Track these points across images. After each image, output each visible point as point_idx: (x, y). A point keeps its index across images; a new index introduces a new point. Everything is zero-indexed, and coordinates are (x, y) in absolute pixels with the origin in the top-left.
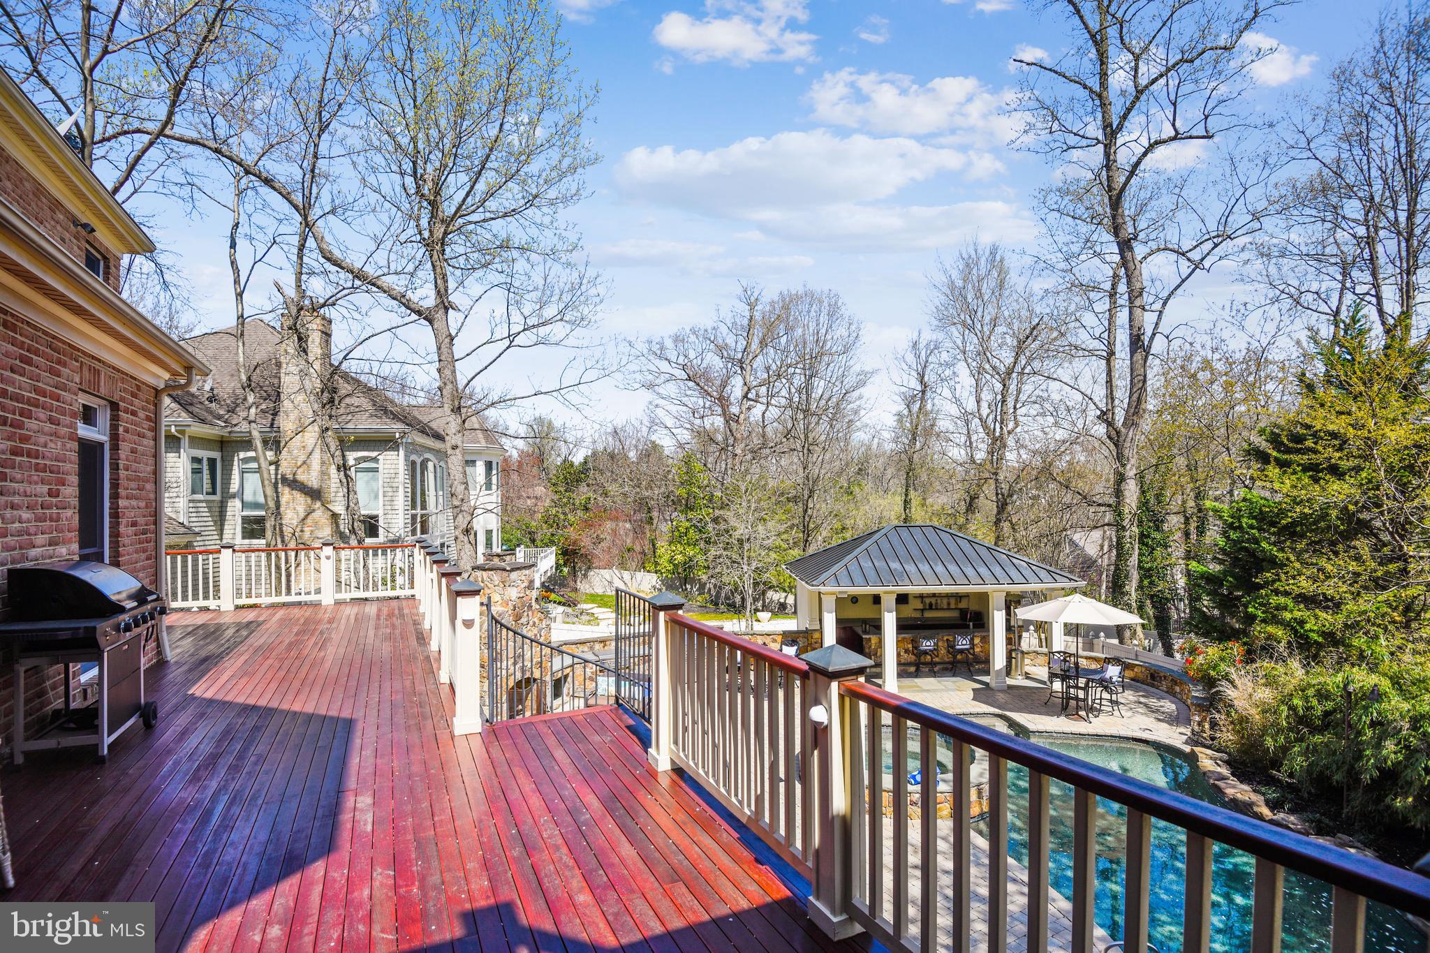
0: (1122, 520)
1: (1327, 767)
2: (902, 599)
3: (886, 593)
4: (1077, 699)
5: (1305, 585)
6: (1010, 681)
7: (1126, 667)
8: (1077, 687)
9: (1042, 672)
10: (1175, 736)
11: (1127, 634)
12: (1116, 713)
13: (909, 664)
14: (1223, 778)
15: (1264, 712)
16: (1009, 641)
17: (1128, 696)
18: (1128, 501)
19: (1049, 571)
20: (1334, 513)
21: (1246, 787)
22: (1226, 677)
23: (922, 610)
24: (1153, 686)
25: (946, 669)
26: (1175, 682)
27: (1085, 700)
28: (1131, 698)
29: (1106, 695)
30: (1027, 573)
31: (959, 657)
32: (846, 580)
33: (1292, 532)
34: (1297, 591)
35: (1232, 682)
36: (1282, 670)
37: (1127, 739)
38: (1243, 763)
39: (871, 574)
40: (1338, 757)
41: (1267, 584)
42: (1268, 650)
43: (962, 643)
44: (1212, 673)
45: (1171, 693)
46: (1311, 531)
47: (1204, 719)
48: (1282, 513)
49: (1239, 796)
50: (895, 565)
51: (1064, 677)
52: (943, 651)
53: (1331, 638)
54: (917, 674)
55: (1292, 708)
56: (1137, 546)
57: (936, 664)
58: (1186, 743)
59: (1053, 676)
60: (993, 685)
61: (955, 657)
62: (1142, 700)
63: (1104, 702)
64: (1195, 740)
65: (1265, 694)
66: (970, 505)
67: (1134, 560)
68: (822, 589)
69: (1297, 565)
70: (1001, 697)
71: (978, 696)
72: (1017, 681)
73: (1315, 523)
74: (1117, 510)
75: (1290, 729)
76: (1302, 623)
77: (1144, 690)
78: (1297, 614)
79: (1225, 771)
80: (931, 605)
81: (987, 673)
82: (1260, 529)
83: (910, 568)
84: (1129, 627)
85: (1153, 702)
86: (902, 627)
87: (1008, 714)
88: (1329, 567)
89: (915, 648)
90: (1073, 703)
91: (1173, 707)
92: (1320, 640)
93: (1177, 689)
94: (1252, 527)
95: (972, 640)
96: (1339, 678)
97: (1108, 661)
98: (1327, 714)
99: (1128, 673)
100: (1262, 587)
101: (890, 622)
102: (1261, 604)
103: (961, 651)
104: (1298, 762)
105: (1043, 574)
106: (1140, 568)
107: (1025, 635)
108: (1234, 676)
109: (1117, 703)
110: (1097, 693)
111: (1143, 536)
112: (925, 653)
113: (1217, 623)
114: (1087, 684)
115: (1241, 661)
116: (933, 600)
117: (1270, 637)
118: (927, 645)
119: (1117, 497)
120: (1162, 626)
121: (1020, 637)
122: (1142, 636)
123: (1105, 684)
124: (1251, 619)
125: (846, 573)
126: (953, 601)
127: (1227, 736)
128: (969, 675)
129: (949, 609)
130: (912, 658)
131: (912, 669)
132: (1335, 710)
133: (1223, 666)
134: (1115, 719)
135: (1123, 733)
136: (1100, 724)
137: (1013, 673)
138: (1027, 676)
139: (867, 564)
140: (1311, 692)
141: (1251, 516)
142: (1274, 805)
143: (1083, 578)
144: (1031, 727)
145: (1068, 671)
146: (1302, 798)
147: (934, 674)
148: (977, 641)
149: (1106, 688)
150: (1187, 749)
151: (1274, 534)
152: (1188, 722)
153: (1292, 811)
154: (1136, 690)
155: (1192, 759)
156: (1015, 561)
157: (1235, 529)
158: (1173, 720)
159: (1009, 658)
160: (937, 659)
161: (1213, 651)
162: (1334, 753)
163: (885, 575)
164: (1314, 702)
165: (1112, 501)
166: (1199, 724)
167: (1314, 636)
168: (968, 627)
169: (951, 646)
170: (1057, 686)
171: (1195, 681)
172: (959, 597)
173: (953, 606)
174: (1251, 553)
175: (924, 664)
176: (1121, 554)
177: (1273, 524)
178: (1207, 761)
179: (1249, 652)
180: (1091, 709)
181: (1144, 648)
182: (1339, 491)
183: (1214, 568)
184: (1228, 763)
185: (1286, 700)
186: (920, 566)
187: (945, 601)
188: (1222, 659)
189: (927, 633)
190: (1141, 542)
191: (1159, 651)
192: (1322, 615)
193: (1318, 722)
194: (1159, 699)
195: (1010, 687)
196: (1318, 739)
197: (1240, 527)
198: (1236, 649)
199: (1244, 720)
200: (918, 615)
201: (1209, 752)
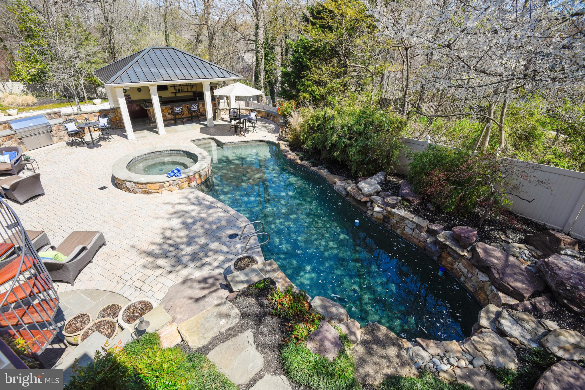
0: (258, 48)
1: (317, 144)
2: (161, 88)
3: (151, 85)
4: (240, 127)
5: (316, 77)
6: (215, 123)
7: (259, 112)
8: (240, 123)
9: (227, 117)
10: (273, 138)
11: (260, 99)
12: (255, 131)
13: (171, 120)
14: (287, 151)
15: (301, 126)
16: (214, 105)
17: (259, 124)
18: (260, 38)
19: (227, 72)
20: (328, 47)
21: (294, 154)
22: (290, 115)
23: (175, 93)
24: (268, 119)
25: (188, 120)
26: (275, 117)
27: (243, 128)
28: (260, 124)
29: (250, 125)
30: (218, 72)
31: (194, 114)
32: (127, 80)
33: (314, 54)
34: (314, 79)
35: (292, 116)
36: (307, 110)
37: (258, 141)
38: (294, 145)
39: (141, 75)
40: (320, 140)
41: (305, 76)
42: (303, 103)
43: (194, 108)
44: (286, 113)
45: (274, 121)
46: (320, 54)
47: (283, 131)
48: (311, 46)
49: (292, 157)
50: (154, 70)
51: (235, 120)
52: (187, 112)
53: (323, 97)
54: (175, 124)
55: (309, 124)
56: (263, 60)
57: (183, 118)
58: (277, 140)
59: (231, 119)
60: (208, 125)
61: (192, 114)
62: (264, 125)
63: (250, 128)
64: (280, 139)
65: (301, 120)
66: (198, 38)
67: (262, 66)
68: (113, 85)
69: (314, 69)
70: (212, 130)
71: (202, 131)
72: (219, 122)
73: (322, 51)
74: (256, 42)
75: (307, 132)
76: (314, 91)
77: (265, 121)
78: (313, 88)
79: (288, 149)
80: (179, 90)
81: (206, 120)
82: (304, 53)
83: (162, 71)
84: (261, 96)
85: (267, 125)
86: (163, 102)
87: (214, 137)
88: (324, 70)
89: (173, 112)
90: (239, 129)
91: (274, 126)
92: (319, 98)
93: (275, 119)
94: (302, 52)
95: (198, 106)
96: (323, 112)
97: (252, 111)
98: (319, 125)
99: (260, 115)
100: (303, 78)
101: (156, 100)
102: (303, 85)
103: (194, 111)
104: (309, 143)
105: (225, 73)
106: (265, 70)
107: (221, 101)
108: (292, 114)
109: (255, 127)
110: (247, 124)
111: (266, 56)
112: (178, 114)
113: (288, 93)
114: (243, 121)
115: (295, 108)
116: (180, 88)
117: (304, 98)
118: (178, 110)
119: (256, 36)
120: (272, 94)
121: (219, 103)
122: (265, 99)
123: (250, 120)
124: (299, 91)
125: (126, 75)
126: (189, 88)
127: (289, 136)
128: (199, 122)
129: (188, 92)
130: (172, 117)
131: (173, 122)
132: (321, 124)
133: (289, 110)
134: (255, 133)
135: (256, 139)
136: (249, 137)
137: (217, 119)
138: (223, 119)
139: (138, 70)
140: (314, 118)
141: (302, 48)
142: (301, 159)
143: (242, 75)
144: (223, 141)
145: (236, 116)
146: (309, 155)
147: (183, 123)
148: (201, 106)
149: (251, 122)
150: (277, 142)
151: (308, 55)
152: (278, 132)
153: (307, 160)
154: (262, 121)
155: (278, 145)
156: (213, 66)
157: (296, 53)
158: (274, 131)
159: (214, 113)
160: (184, 116)
161: (286, 104)
162: (319, 139)
163: (149, 76)
164: (315, 121)
165: (254, 38)
166: (282, 132)
167: (318, 97)
168: (196, 100)
169: (189, 109)
170: (233, 123)
171: (281, 116)
172: (192, 85)
173: (189, 90)
174: (301, 63)
175: (178, 119)
176: (258, 64)
177: (308, 51)
178: (284, 146)
179: (298, 104)
180: (246, 131)
181: (266, 104)
182: (330, 37)
183: (289, 70)
184: (289, 146)
185: (307, 122)
186: (167, 70)
187: (186, 87)
188: (289, 107)
189: (177, 104)
190: (266, 59)
191: (271, 105)
192: (321, 89)
193: (316, 128)
194: (269, 124)
195: (216, 125)
196: (316, 134)
197: (298, 52)
198: (294, 103)
199: (294, 130)
200: (173, 95)
201: (284, 142)
